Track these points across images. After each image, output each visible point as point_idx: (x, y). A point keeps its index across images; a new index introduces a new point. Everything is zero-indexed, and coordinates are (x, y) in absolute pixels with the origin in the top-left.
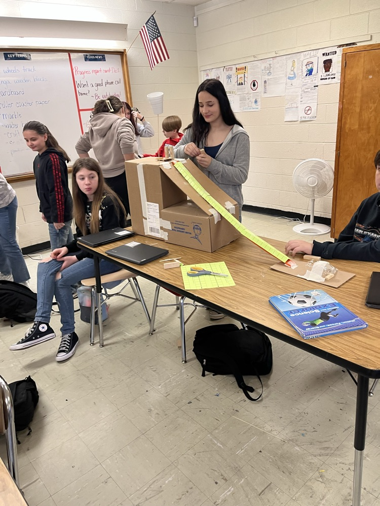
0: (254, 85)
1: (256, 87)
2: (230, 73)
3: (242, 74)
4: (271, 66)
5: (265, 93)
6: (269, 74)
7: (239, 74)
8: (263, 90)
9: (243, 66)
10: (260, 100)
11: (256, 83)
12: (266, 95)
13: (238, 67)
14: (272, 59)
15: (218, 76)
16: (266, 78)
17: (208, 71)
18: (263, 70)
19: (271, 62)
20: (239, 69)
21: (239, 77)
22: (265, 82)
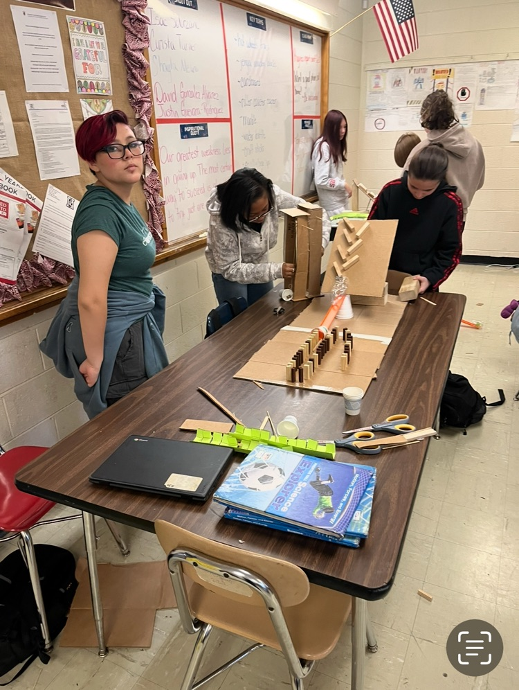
0: (463, 94)
1: (467, 96)
2: (421, 75)
3: (443, 77)
4: (496, 71)
5: (481, 104)
6: (491, 81)
7: (439, 78)
8: (478, 101)
9: (447, 67)
10: (472, 113)
11: (466, 91)
12: (482, 108)
13: (437, 68)
14: (496, 63)
15: (398, 79)
16: (486, 85)
17: (380, 71)
18: (480, 75)
19: (495, 66)
20: (437, 72)
21: (438, 81)
22: (483, 91)
